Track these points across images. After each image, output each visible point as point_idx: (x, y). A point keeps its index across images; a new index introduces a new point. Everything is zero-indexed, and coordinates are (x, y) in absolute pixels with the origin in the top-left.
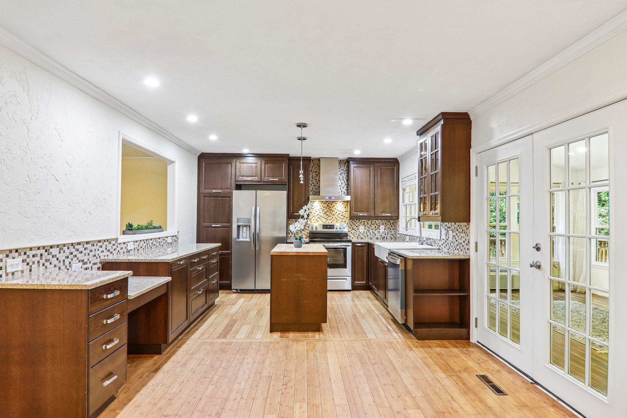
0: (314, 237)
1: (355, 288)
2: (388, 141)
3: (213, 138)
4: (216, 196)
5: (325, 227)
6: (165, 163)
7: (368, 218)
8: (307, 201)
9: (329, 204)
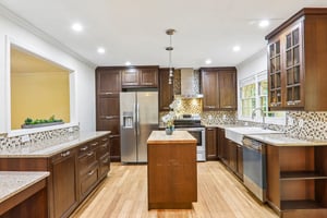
0: (178, 124)
1: (208, 159)
2: (237, 49)
3: (101, 51)
4: (109, 96)
5: (185, 116)
6: (67, 72)
7: (214, 110)
8: (172, 99)
9: (187, 101)
